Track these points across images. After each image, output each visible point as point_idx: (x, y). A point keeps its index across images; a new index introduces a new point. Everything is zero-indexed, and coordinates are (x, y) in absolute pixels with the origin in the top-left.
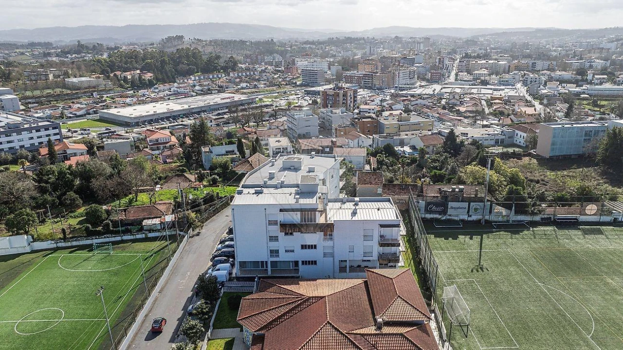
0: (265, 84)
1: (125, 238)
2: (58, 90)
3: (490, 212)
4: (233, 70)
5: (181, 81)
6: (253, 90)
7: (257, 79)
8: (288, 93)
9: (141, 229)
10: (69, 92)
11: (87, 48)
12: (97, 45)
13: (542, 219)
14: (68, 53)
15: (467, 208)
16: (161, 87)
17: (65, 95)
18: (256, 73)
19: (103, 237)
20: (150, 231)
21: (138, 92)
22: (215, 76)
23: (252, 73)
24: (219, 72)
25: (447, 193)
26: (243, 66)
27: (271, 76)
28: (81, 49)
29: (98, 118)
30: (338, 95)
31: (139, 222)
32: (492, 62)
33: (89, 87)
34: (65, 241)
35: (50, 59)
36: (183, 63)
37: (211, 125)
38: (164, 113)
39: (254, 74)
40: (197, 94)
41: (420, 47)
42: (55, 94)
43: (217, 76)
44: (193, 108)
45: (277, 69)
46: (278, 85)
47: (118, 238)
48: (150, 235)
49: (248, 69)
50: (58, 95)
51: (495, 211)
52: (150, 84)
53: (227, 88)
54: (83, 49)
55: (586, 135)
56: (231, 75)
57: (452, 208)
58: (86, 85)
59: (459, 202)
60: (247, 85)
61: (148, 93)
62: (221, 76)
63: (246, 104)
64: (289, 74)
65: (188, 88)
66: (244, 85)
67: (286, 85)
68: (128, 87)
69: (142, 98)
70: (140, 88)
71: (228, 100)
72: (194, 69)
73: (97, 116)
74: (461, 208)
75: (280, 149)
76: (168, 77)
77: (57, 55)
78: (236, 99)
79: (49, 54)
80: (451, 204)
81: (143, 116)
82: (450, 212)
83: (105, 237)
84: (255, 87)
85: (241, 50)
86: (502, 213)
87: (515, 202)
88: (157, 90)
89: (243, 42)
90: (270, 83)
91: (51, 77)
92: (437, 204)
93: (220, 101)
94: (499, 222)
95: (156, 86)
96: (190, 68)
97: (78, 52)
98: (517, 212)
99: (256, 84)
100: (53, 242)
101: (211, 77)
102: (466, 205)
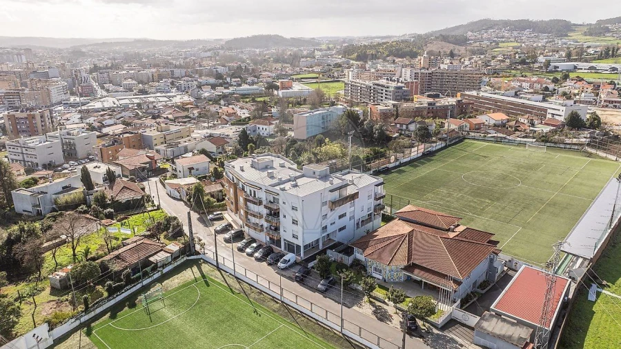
1: (145, 282)
9: (155, 268)
19: (123, 291)
20: (164, 266)
31: (146, 263)
32: (133, 72)
41: (21, 59)
47: (139, 286)
48: (165, 271)
55: (323, 118)
83: (125, 291)
100: (73, 320)
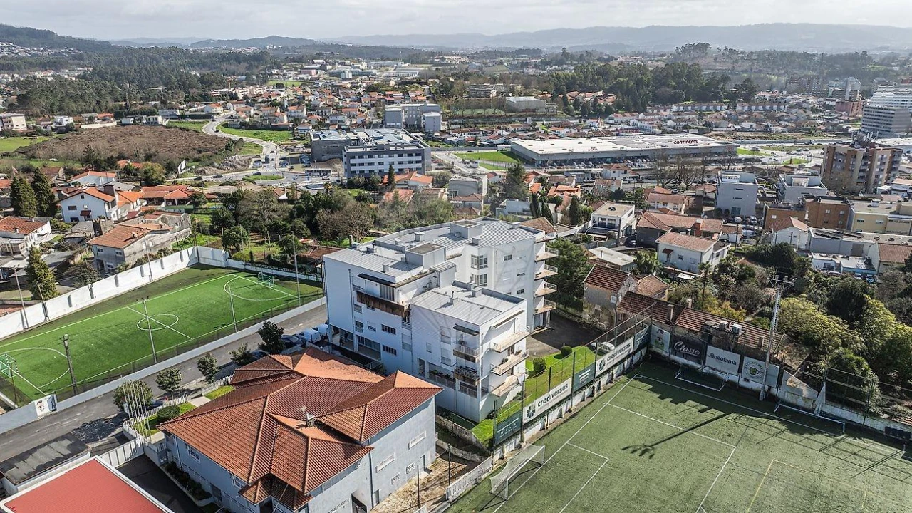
0: (786, 126)
2: (490, 111)
3: (779, 383)
4: (747, 99)
5: (655, 111)
6: (760, 134)
7: (779, 118)
8: (815, 144)
9: (315, 271)
10: (503, 113)
11: (572, 57)
12: (585, 54)
13: (888, 429)
14: (549, 63)
15: (738, 363)
16: (619, 117)
17: (496, 117)
18: (782, 107)
19: (282, 269)
21: (585, 121)
22: (711, 108)
23: (775, 107)
24: (721, 102)
25: (711, 330)
26: (767, 95)
27: (805, 114)
28: (565, 59)
29: (509, 150)
30: (854, 155)
33: (527, 110)
34: (252, 265)
35: (526, 70)
36: (668, 86)
37: (625, 178)
38: (583, 153)
39: (779, 109)
40: (664, 132)
42: (487, 115)
43: (715, 108)
44: (628, 151)
45: (827, 103)
46: (809, 130)
49: (773, 101)
50: (489, 117)
51: (789, 384)
52: (604, 113)
53: (716, 127)
54: (567, 59)
56: (739, 107)
57: (712, 356)
58: (523, 107)
59: (729, 350)
60: (751, 126)
61: (596, 125)
62: (721, 108)
63: (716, 153)
64: (843, 113)
65: (656, 122)
66: (746, 125)
67: (826, 130)
68: (577, 114)
69: (584, 131)
70: (591, 116)
71: (687, 145)
72: (681, 95)
73: (507, 148)
74: (728, 361)
75: (605, 219)
76: (635, 104)
77: (535, 66)
78: (700, 145)
79: (525, 65)
80: (711, 350)
81: (553, 155)
82: (709, 361)
84: (766, 129)
85: (800, 68)
86: (800, 391)
87: (827, 379)
88: (611, 122)
89: (806, 56)
90: (797, 126)
91: (494, 93)
92: (690, 344)
93: (671, 145)
94: (798, 407)
95: (612, 116)
96: (676, 94)
97: (560, 63)
98: (830, 398)
99: (770, 125)
101: (704, 108)
102: (736, 358)
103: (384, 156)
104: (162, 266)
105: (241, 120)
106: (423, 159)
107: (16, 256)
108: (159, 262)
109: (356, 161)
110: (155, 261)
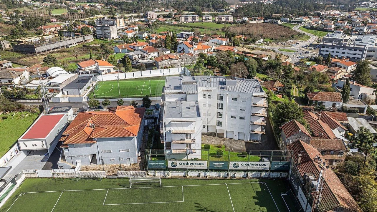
103: (346, 49)
104: (170, 71)
105: (311, 25)
106: (363, 53)
107: (143, 59)
108: (168, 70)
109: (325, 49)
110: (167, 69)
